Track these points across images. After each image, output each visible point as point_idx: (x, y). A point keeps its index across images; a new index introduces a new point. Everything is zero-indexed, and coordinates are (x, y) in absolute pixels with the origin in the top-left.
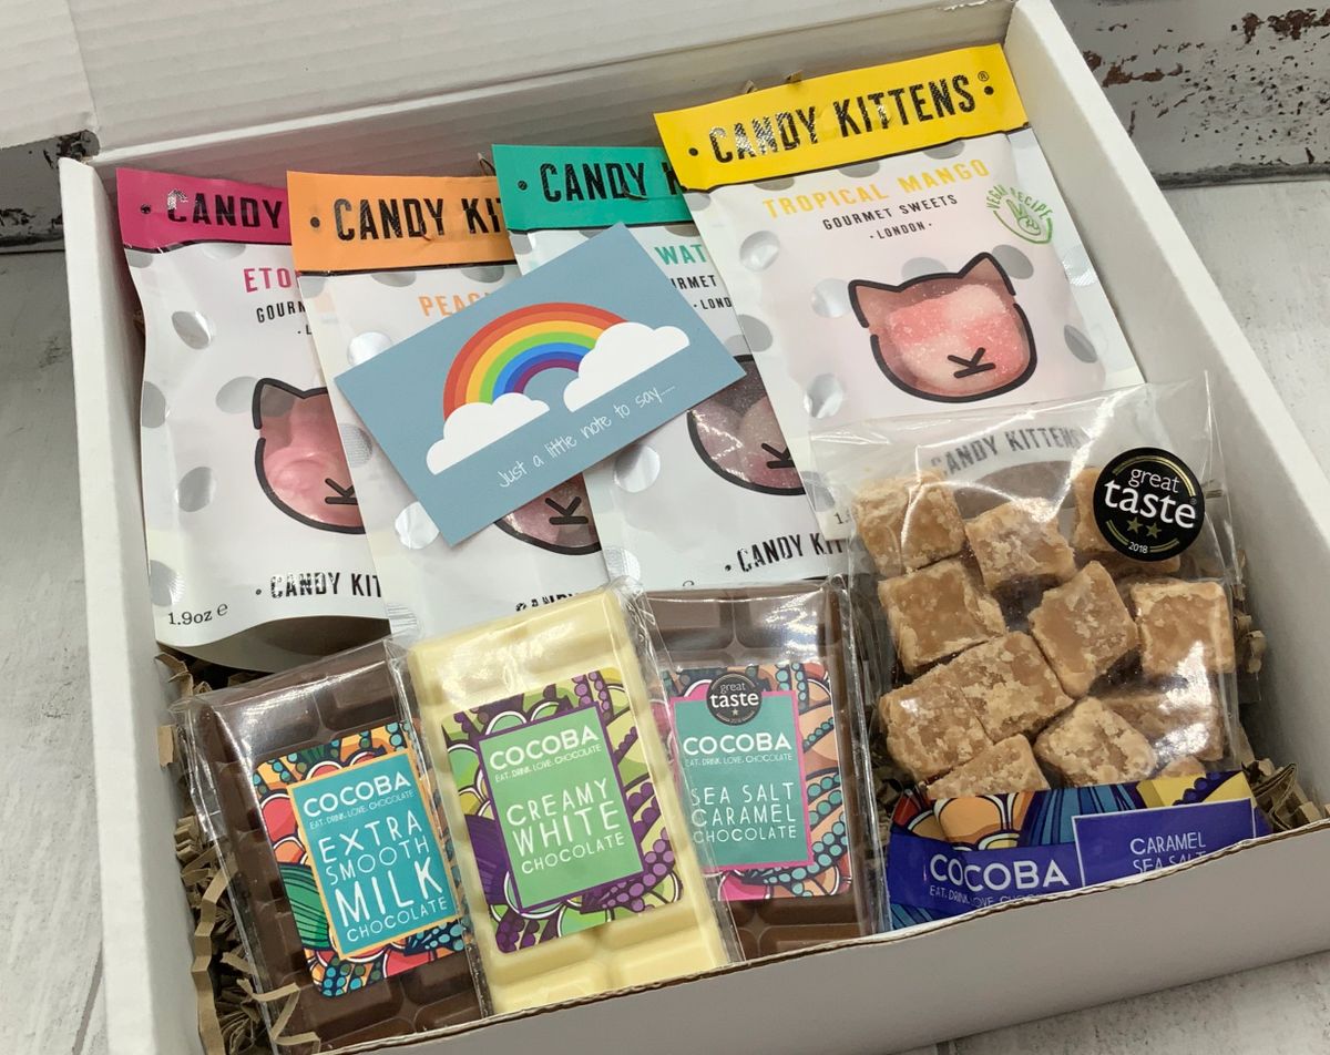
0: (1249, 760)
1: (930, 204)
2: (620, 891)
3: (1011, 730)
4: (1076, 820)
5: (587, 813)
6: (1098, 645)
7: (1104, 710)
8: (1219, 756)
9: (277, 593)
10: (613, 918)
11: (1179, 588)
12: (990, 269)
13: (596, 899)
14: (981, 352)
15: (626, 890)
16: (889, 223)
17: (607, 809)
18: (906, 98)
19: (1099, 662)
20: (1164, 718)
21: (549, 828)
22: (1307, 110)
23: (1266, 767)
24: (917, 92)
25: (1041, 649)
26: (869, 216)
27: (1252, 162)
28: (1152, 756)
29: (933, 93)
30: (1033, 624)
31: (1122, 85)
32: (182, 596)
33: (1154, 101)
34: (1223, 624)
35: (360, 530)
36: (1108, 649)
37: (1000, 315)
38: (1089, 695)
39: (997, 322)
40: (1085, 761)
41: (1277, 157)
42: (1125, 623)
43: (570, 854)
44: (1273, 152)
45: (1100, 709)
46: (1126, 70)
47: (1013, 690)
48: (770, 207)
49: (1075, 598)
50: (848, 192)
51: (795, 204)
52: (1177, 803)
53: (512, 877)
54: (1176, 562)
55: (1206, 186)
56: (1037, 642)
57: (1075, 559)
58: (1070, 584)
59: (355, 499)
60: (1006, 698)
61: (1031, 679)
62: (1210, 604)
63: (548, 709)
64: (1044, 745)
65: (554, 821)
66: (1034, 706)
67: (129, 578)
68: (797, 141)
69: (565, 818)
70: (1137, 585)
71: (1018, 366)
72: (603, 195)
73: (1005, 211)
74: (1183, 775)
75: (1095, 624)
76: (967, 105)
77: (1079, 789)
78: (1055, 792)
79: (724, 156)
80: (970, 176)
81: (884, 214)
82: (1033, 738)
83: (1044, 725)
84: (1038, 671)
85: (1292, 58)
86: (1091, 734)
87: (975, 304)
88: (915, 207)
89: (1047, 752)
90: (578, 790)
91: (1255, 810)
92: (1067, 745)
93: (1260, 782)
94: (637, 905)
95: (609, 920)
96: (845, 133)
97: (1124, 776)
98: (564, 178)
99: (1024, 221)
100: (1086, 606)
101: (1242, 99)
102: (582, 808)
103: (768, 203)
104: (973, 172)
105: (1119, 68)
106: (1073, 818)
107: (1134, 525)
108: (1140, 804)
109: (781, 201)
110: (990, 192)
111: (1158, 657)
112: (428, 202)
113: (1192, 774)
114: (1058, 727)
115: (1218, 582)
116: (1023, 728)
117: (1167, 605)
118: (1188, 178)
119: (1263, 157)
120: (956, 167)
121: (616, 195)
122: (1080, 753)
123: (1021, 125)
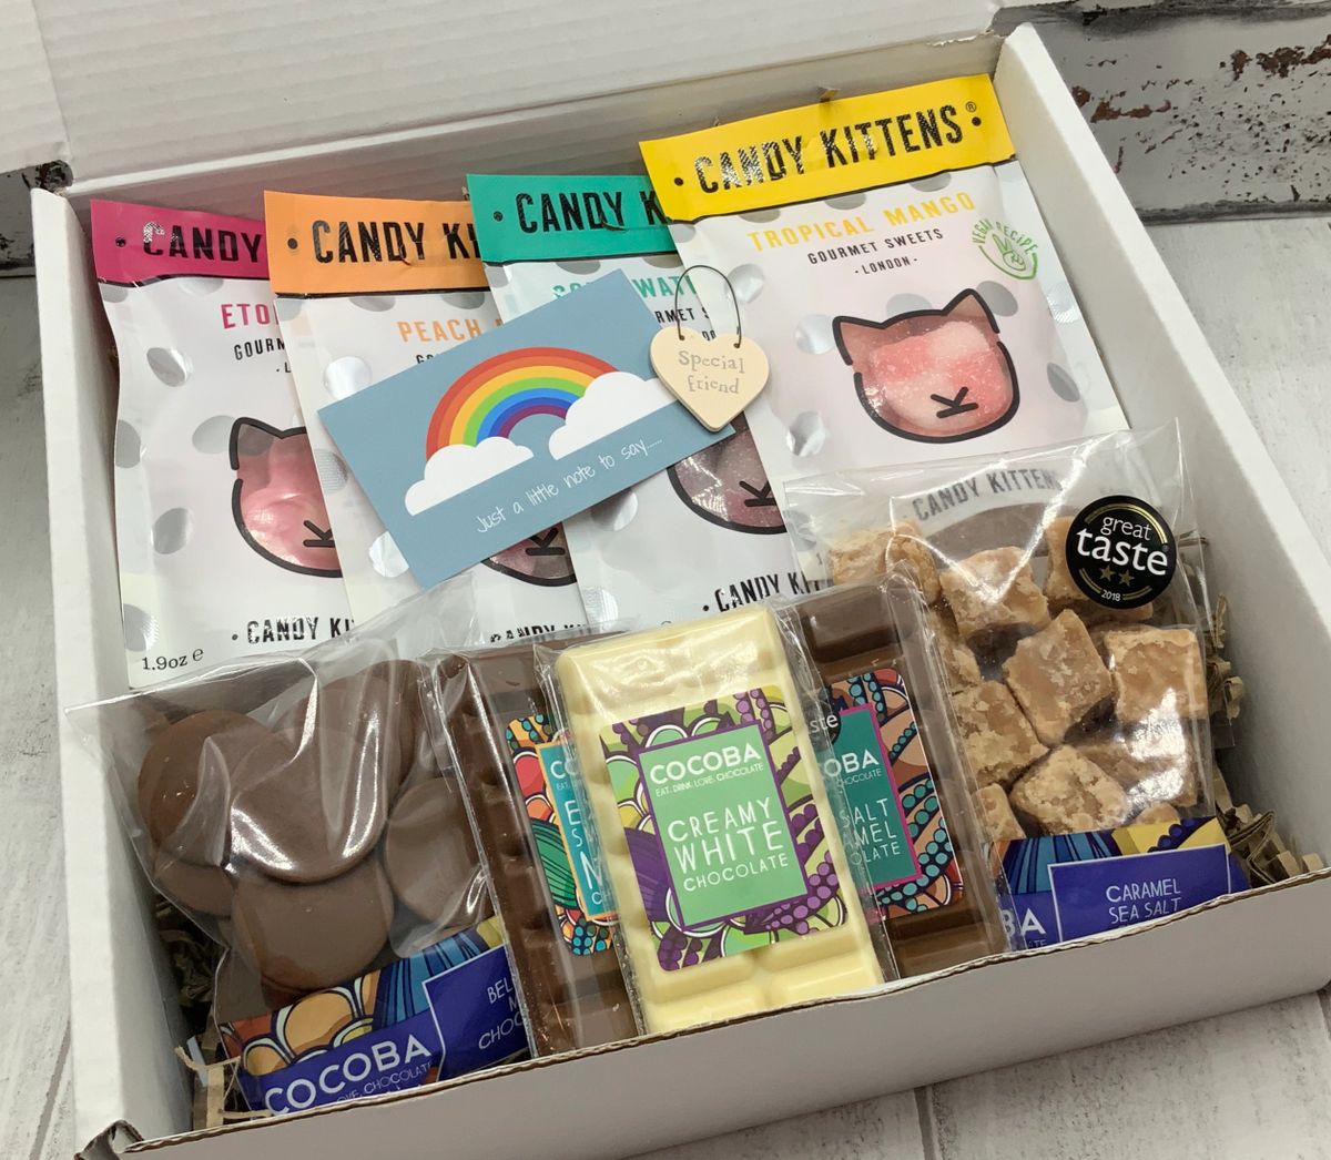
0: (1226, 806)
1: (915, 239)
2: (785, 913)
3: (987, 779)
4: (1052, 868)
5: (750, 832)
6: (1072, 693)
7: (1078, 758)
8: (1195, 802)
9: (253, 639)
10: (777, 940)
11: (1151, 635)
12: (976, 307)
13: (757, 921)
14: (964, 391)
15: (790, 912)
16: (874, 257)
17: (771, 829)
18: (894, 128)
19: (1072, 710)
20: (1139, 765)
21: (711, 845)
22: (1293, 147)
23: (1243, 814)
24: (905, 122)
25: (1016, 698)
26: (854, 250)
27: (1238, 199)
28: (1126, 803)
29: (920, 123)
30: (1008, 673)
31: (1111, 121)
32: (156, 641)
33: (1141, 138)
34: (1196, 671)
35: (337, 573)
36: (1082, 697)
37: (986, 353)
38: (1064, 743)
39: (981, 360)
40: (1061, 809)
41: (1262, 194)
42: (1098, 671)
43: (734, 873)
44: (1259, 189)
45: (1075, 756)
46: (1114, 106)
47: (989, 739)
48: (756, 240)
49: (1049, 647)
50: (833, 224)
51: (780, 236)
52: (1152, 850)
53: (674, 894)
54: (1148, 609)
55: (1193, 222)
56: (1012, 692)
57: (1049, 608)
58: (1043, 633)
59: (333, 541)
60: (981, 746)
61: (1006, 728)
62: (1185, 650)
63: (709, 724)
64: (1019, 794)
65: (716, 839)
66: (1009, 755)
67: (99, 624)
68: (784, 171)
69: (728, 836)
70: (1111, 633)
71: (1000, 405)
72: (580, 225)
73: (990, 244)
74: (1157, 822)
75: (1069, 672)
76: (955, 136)
77: (1055, 837)
78: (1031, 840)
79: (710, 186)
80: (956, 210)
81: (869, 248)
82: (1008, 788)
83: (1021, 774)
84: (1012, 720)
85: (1279, 95)
86: (1066, 782)
87: (959, 341)
88: (901, 241)
89: (1023, 801)
90: (740, 808)
91: (1230, 856)
92: (1043, 793)
93: (1238, 829)
94: (801, 927)
95: (773, 942)
96: (832, 164)
97: (1099, 823)
98: (541, 207)
99: (1009, 256)
100: (1059, 655)
101: (1229, 137)
102: (746, 827)
103: (754, 235)
104: (960, 206)
105: (1108, 104)
106: (1049, 866)
107: (1106, 574)
108: (1116, 851)
109: (766, 233)
110: (976, 226)
111: (1131, 705)
112: (408, 225)
113: (1166, 821)
114: (1033, 776)
115: (1190, 629)
116: (999, 777)
117: (1140, 653)
118: (1174, 214)
119: (1249, 194)
120: (942, 200)
121: (593, 225)
122: (1055, 801)
123: (1008, 157)
